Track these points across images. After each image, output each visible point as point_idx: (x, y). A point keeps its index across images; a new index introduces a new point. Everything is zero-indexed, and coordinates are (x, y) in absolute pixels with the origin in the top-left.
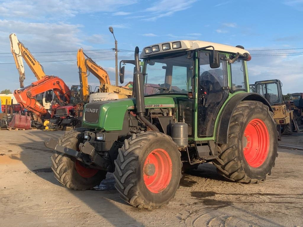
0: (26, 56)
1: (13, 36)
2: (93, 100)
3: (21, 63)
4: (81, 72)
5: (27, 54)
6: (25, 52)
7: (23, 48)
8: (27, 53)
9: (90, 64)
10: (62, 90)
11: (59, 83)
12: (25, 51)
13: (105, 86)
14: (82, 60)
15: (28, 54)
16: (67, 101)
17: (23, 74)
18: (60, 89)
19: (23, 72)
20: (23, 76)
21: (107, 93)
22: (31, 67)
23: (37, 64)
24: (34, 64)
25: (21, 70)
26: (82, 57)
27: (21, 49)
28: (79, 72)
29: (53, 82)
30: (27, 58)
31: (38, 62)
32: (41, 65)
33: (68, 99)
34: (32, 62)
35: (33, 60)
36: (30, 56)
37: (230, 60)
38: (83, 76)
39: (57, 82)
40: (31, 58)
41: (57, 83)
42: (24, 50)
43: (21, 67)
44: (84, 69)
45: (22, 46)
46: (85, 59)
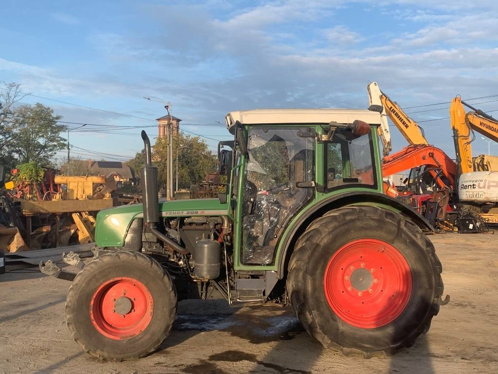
0: (393, 115)
1: (372, 86)
2: (463, 185)
3: (385, 126)
4: (458, 137)
5: (395, 111)
6: (392, 109)
7: (388, 102)
8: (395, 109)
9: (476, 121)
10: (440, 166)
11: (432, 156)
12: (391, 107)
13: (483, 159)
14: (460, 115)
15: (397, 111)
16: (451, 185)
17: (389, 144)
18: (436, 165)
19: (388, 139)
20: (389, 146)
21: (488, 173)
22: (402, 131)
23: (412, 125)
24: (407, 126)
25: (386, 137)
26: (459, 111)
27: (385, 104)
28: (454, 137)
29: (422, 155)
30: (396, 118)
31: (414, 122)
32: (419, 127)
33: (452, 181)
34: (404, 123)
35: (405, 120)
36: (400, 114)
37: (323, 136)
38: (462, 142)
39: (429, 154)
40: (401, 116)
41: (430, 156)
42: (390, 105)
43: (385, 132)
44: (463, 130)
45: (387, 99)
46: (467, 112)
